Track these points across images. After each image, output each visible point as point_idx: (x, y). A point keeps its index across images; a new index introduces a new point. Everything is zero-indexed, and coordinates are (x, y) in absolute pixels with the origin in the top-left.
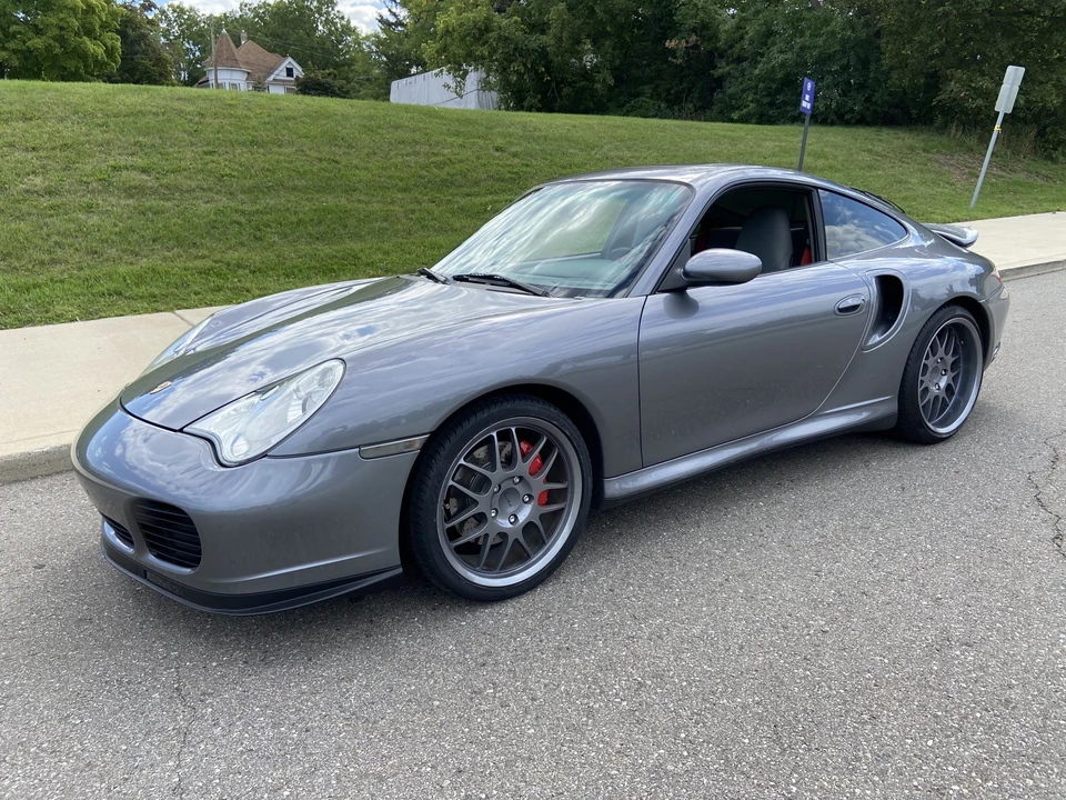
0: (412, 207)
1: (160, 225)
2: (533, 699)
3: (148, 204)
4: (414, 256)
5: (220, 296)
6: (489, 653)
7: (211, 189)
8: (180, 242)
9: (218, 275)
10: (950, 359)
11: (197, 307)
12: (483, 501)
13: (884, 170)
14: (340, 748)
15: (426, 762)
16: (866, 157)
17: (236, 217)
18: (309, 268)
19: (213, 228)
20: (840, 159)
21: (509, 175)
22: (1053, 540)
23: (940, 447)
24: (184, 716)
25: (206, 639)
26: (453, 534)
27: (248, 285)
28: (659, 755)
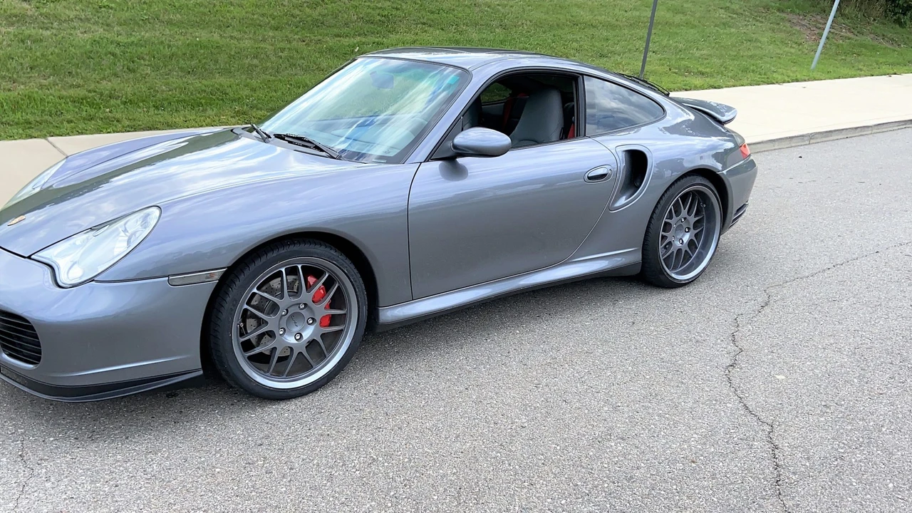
0: (282, 45)
1: (38, 54)
2: (291, 469)
3: (27, 32)
4: (279, 93)
5: (92, 125)
6: (267, 437)
7: (88, 20)
8: (56, 70)
9: (91, 105)
10: (693, 219)
11: (68, 134)
12: (272, 322)
13: (738, 28)
14: (139, 498)
15: (201, 508)
16: (722, 14)
17: (112, 48)
18: (178, 101)
19: (89, 56)
20: (698, 15)
21: (379, 18)
22: (727, 367)
23: (679, 291)
24: (24, 474)
25: (47, 421)
26: (247, 346)
27: (118, 116)
28: (371, 505)
